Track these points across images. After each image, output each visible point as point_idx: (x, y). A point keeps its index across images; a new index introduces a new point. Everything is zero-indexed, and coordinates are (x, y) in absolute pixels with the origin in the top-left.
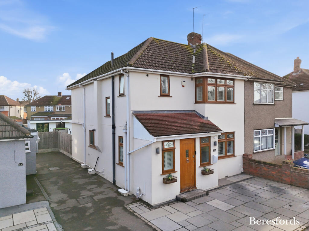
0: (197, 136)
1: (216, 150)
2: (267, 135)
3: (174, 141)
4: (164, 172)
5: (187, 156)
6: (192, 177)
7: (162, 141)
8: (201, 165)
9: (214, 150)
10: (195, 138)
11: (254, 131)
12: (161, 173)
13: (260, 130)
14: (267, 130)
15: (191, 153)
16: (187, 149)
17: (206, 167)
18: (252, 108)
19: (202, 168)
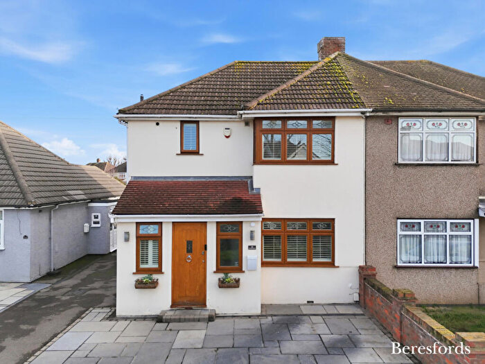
0: (212, 220)
1: (255, 247)
2: (449, 233)
3: (160, 224)
4: (139, 271)
5: (189, 251)
6: (198, 287)
7: (137, 223)
8: (218, 271)
9: (250, 247)
10: (206, 222)
11: (399, 221)
12: (135, 271)
13: (422, 222)
14: (449, 222)
15: (197, 247)
16: (188, 239)
17: (229, 275)
18: (392, 172)
19: (221, 275)
